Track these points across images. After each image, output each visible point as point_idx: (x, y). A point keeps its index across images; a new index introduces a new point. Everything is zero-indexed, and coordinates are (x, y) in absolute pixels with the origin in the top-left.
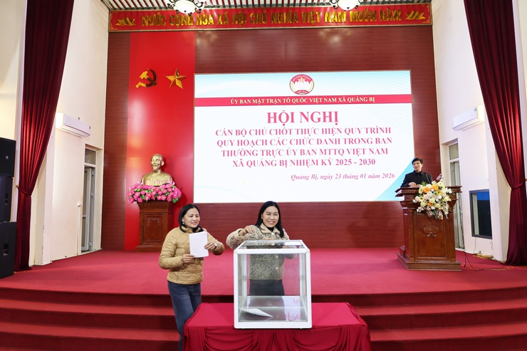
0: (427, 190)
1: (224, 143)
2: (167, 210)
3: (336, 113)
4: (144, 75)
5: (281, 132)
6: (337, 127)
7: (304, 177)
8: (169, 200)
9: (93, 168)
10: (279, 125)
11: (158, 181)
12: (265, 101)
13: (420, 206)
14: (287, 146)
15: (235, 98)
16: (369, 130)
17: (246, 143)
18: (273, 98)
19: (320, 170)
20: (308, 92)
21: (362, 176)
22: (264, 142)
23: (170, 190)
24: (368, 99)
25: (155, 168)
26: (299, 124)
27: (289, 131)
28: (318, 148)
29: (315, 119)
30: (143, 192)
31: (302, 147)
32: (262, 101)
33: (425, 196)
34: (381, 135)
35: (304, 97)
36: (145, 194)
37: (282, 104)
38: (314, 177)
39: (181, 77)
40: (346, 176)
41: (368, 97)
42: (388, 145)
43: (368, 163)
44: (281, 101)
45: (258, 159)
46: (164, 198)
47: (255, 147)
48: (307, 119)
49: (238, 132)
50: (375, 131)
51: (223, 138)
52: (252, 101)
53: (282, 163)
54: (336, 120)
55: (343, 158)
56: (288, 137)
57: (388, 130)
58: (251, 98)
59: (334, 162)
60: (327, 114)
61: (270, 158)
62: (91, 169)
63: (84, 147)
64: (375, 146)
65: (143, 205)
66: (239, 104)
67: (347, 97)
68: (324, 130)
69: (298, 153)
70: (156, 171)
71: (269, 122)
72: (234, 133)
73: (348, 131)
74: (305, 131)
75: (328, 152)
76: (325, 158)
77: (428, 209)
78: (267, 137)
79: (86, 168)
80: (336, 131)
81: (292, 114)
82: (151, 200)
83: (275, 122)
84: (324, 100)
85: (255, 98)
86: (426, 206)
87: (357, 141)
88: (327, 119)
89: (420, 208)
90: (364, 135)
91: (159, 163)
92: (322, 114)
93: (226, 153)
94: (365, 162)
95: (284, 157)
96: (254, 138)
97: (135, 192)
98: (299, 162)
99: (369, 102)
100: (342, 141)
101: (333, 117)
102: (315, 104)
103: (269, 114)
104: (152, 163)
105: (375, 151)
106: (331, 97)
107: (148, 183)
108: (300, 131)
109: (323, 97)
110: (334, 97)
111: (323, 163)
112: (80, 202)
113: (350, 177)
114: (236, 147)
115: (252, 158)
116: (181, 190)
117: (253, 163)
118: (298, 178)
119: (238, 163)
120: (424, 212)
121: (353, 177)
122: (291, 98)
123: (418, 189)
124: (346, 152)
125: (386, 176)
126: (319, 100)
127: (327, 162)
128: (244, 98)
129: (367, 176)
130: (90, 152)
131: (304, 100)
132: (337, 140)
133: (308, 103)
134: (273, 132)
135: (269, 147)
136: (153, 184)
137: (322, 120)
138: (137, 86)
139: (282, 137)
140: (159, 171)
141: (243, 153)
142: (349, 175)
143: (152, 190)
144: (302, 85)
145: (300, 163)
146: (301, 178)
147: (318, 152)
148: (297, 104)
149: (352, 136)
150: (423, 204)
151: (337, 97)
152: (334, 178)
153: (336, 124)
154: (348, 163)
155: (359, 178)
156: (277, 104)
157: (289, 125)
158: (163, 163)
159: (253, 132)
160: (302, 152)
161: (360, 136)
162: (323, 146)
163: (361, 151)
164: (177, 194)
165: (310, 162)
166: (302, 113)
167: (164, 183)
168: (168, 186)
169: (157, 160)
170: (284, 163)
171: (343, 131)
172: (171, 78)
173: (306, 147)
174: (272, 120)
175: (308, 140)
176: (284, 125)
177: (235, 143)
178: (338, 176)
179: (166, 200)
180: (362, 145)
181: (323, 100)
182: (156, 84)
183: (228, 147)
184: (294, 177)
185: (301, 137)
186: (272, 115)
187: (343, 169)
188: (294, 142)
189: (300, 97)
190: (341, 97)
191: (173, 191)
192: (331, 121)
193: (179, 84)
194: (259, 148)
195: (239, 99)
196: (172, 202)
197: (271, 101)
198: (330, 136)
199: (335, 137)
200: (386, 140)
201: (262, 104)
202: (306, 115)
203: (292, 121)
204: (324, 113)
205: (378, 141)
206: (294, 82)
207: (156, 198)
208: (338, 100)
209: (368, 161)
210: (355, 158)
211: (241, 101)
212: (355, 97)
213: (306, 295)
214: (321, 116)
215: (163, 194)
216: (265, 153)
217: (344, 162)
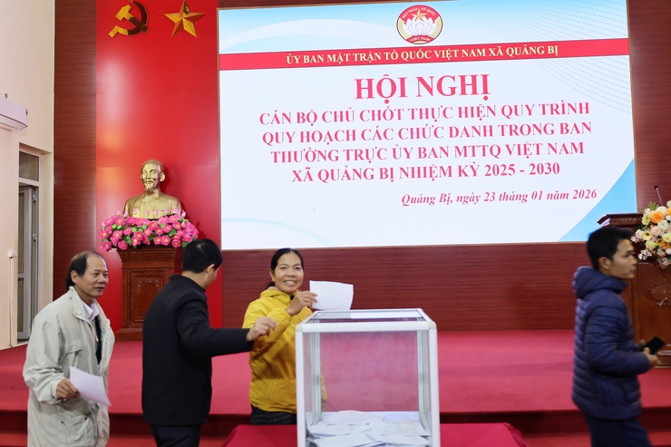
0: (658, 217)
1: (275, 137)
2: (172, 264)
3: (485, 77)
4: (124, 13)
5: (380, 115)
6: (486, 103)
7: (426, 199)
8: (176, 244)
9: (35, 188)
10: (377, 103)
11: (155, 210)
12: (352, 58)
13: (644, 248)
14: (393, 140)
15: (294, 53)
16: (548, 109)
17: (317, 136)
18: (366, 51)
19: (455, 186)
20: (432, 39)
21: (534, 195)
22: (351, 135)
23: (178, 226)
24: (546, 50)
25: (149, 186)
26: (416, 98)
27: (396, 114)
28: (450, 143)
29: (446, 89)
30: (127, 231)
31: (421, 142)
32: (344, 58)
33: (654, 229)
34: (571, 118)
35: (424, 49)
36: (132, 235)
37: (383, 62)
38: (444, 198)
39: (193, 14)
40: (504, 197)
41: (546, 44)
42: (584, 137)
43: (546, 170)
44: (381, 56)
45: (340, 166)
46: (166, 241)
47: (334, 144)
48: (430, 90)
49: (302, 118)
50: (560, 110)
51: (274, 128)
52: (326, 58)
53: (384, 173)
54: (485, 91)
55: (499, 162)
56: (395, 124)
57: (584, 108)
58: (325, 53)
59: (482, 171)
60: (469, 80)
61: (361, 165)
62: (30, 190)
63: (17, 150)
64: (559, 139)
65: (128, 254)
66: (302, 65)
67: (504, 46)
68: (463, 110)
69: (414, 154)
70: (150, 192)
71: (359, 96)
72: (294, 119)
73: (507, 111)
74: (426, 113)
75: (469, 151)
76: (465, 162)
77: (660, 253)
78: (356, 125)
79: (22, 187)
80: (485, 111)
81: (402, 80)
82: (142, 245)
83: (370, 96)
84: (462, 53)
85: (332, 52)
86: (656, 249)
87: (525, 130)
88: (469, 89)
89: (644, 252)
90: (538, 118)
91: (155, 176)
92: (458, 80)
93: (280, 157)
94: (540, 169)
95: (388, 162)
96: (332, 127)
97: (114, 230)
98: (416, 170)
99: (547, 56)
100: (497, 131)
101: (479, 85)
102: (445, 60)
103: (359, 82)
104: (144, 177)
105: (559, 148)
106: (475, 47)
107: (137, 214)
108: (417, 114)
109: (460, 47)
110: (481, 47)
111: (461, 172)
112: (12, 251)
113: (512, 198)
114: (297, 145)
115: (328, 165)
116: (197, 226)
117: (331, 175)
118: (414, 201)
119: (302, 176)
120: (653, 259)
121: (519, 197)
122: (400, 50)
123: (642, 216)
124: (504, 150)
125: (581, 194)
126: (453, 54)
127: (469, 172)
128: (310, 53)
129: (544, 196)
130: (28, 158)
131: (425, 55)
132: (488, 129)
133: (433, 59)
134: (367, 116)
135: (359, 144)
136: (146, 217)
137: (458, 91)
138: (112, 34)
139: (383, 125)
140: (157, 192)
141: (311, 156)
142: (510, 194)
143: (144, 227)
144: (420, 25)
145: (416, 173)
146: (420, 200)
147: (452, 151)
148: (410, 61)
149: (515, 120)
150: (650, 244)
151: (487, 47)
152: (481, 200)
153: (486, 98)
154: (508, 171)
155: (529, 198)
156: (373, 63)
157: (396, 101)
158: (163, 178)
159: (330, 117)
160: (422, 153)
161: (530, 121)
162: (461, 141)
163: (533, 149)
164: (190, 233)
165: (437, 171)
166: (421, 79)
167: (166, 213)
168: (173, 219)
169: (151, 171)
170: (389, 173)
171: (498, 111)
172: (175, 18)
173: (429, 143)
174: (365, 93)
175: (433, 130)
176: (387, 102)
177: (296, 138)
178: (490, 197)
179: (170, 245)
180: (535, 138)
181: (459, 53)
182: (146, 29)
183: (284, 146)
184: (408, 200)
185: (419, 123)
186: (364, 84)
187: (500, 184)
188: (406, 134)
189: (416, 49)
190: (495, 46)
191: (182, 229)
192: (475, 92)
193: (189, 28)
194: (341, 146)
195: (301, 54)
196: (180, 248)
197: (363, 57)
198: (475, 121)
199: (482, 123)
200: (580, 127)
201: (344, 64)
202: (428, 81)
203: (403, 94)
204: (463, 78)
205: (564, 128)
206: (405, 20)
207: (152, 242)
208: (488, 52)
209: (546, 167)
210: (521, 162)
211: (306, 59)
212: (520, 45)
213: (430, 410)
214: (458, 84)
215: (165, 234)
216: (352, 155)
217: (501, 169)
